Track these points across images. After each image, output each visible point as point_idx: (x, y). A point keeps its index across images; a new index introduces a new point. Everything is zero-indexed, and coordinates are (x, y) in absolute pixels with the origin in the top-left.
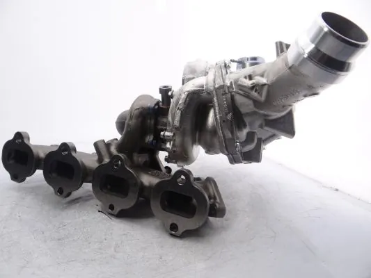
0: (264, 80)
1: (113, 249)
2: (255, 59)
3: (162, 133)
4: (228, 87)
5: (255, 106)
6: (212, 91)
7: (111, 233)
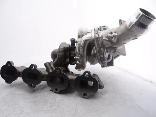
0: (116, 34)
1: (56, 106)
2: (105, 26)
3: (75, 57)
4: (101, 38)
5: (111, 44)
6: (94, 40)
7: (55, 100)
